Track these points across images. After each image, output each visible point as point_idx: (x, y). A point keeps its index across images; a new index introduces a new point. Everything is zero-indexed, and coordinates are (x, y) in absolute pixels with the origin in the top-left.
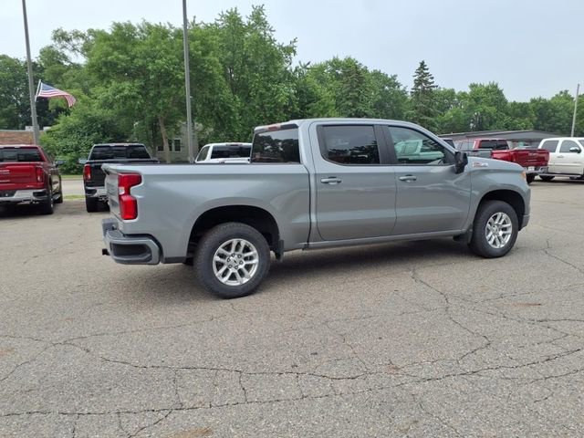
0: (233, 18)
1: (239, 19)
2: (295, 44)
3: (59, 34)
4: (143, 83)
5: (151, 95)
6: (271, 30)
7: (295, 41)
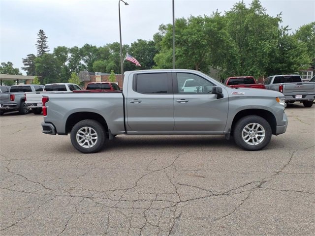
0: (241, 7)
1: (244, 7)
2: (280, 16)
3: (162, 26)
4: (186, 48)
5: (190, 54)
6: (263, 10)
7: (280, 14)
